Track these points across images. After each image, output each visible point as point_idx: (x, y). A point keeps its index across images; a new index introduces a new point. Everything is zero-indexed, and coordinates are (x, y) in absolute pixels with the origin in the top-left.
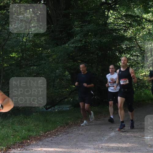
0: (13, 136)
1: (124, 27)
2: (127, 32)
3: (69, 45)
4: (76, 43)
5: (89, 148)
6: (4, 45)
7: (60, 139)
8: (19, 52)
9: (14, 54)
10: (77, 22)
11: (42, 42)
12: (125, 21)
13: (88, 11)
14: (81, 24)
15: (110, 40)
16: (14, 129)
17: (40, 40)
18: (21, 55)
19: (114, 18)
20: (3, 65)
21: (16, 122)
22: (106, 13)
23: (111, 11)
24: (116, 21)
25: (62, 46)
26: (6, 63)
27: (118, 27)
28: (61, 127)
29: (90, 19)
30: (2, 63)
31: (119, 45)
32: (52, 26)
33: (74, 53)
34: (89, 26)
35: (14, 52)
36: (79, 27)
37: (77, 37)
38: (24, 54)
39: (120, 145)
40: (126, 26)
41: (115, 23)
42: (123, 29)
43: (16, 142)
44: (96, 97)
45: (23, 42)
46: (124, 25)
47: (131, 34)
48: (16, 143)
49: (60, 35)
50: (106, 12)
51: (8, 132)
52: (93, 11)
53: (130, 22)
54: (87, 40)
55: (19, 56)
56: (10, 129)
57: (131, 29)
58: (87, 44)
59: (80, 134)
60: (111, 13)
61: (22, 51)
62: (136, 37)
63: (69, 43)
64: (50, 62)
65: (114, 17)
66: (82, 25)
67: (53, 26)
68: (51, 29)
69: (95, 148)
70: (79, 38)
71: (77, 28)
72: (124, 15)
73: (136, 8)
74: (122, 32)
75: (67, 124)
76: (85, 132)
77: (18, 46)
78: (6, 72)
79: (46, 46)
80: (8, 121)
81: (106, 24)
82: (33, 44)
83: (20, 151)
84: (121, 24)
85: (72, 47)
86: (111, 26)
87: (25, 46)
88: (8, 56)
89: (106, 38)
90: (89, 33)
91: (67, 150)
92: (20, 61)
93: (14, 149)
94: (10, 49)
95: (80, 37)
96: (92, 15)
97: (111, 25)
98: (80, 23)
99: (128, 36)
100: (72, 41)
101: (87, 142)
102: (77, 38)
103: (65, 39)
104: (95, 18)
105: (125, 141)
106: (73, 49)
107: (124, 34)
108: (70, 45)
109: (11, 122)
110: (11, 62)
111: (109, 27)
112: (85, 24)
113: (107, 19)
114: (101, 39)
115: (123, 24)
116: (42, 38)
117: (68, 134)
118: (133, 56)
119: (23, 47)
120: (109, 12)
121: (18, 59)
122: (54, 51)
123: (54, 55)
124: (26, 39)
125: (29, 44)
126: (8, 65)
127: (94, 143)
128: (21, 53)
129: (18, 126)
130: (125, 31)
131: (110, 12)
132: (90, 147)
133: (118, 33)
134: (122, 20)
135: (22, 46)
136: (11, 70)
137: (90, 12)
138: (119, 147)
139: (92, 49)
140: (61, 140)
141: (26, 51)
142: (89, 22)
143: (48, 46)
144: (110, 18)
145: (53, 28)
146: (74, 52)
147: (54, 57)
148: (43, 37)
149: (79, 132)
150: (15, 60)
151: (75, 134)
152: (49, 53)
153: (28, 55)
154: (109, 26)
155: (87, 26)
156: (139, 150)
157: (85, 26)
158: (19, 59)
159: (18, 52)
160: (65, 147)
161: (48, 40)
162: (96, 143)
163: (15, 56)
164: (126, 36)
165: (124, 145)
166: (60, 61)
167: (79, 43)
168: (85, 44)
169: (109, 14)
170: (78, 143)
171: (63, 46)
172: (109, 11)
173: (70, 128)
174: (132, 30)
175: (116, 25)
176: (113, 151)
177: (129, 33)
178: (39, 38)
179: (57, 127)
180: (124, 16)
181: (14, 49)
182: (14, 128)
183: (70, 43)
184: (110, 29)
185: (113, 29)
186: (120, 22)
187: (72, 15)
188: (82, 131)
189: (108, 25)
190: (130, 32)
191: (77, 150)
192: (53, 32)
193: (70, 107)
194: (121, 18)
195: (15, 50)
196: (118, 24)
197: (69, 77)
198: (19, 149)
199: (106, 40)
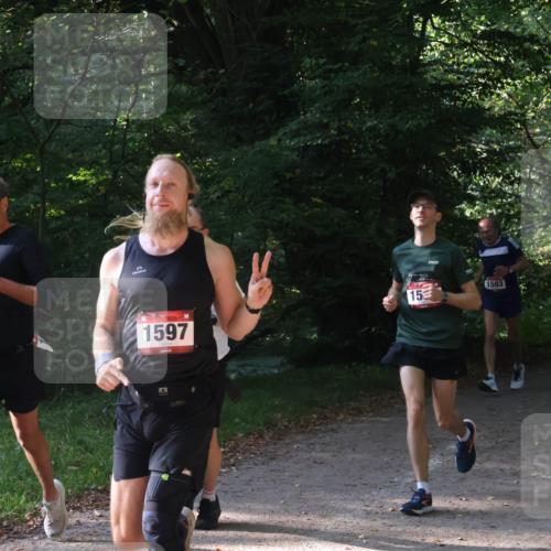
0: (77, 464)
1: (482, 76)
2: (492, 94)
3: (279, 140)
4: (305, 135)
5: (350, 512)
6: (50, 139)
7: (243, 478)
8: (102, 165)
9: (82, 172)
10: (311, 57)
11: (186, 129)
12: (487, 57)
13: (350, 19)
14: (324, 64)
15: (431, 124)
16: (81, 442)
17: (178, 123)
18: (108, 174)
19: (446, 45)
20: (45, 211)
21: (87, 416)
22: (418, 26)
23: (436, 20)
24: (454, 57)
25: (257, 143)
26: (53, 202)
27: (459, 78)
28: (248, 435)
29: (356, 49)
30: (39, 205)
31: (463, 143)
32: (222, 71)
33: (298, 171)
34: (356, 75)
35: (83, 164)
36: (320, 76)
37: (311, 112)
38: (120, 173)
39: (461, 503)
40: (487, 73)
41: (450, 62)
42: (478, 84)
43: (86, 486)
44: (373, 329)
45: (115, 127)
46: (482, 71)
47: (507, 101)
48: (87, 489)
49: (251, 106)
50: (417, 20)
51: (58, 449)
52: (370, 18)
53: (502, 59)
54: (345, 125)
55: (101, 178)
56: (66, 441)
57: (508, 84)
58: (347, 137)
59: (316, 462)
60: (434, 27)
61: (111, 162)
62: (523, 115)
63: (280, 133)
64: (212, 202)
65: (447, 41)
66: (330, 71)
67: (224, 74)
68: (217, 85)
69: (368, 513)
70: (318, 116)
71: (311, 79)
72: (483, 32)
73: (528, 6)
74: (474, 93)
75: (270, 425)
76: (334, 456)
77: (98, 143)
78: (55, 236)
79: (199, 144)
80: (58, 412)
81: (416, 67)
82: (153, 138)
83: (101, 520)
84: (470, 65)
85: (293, 149)
86: (434, 74)
87: (124, 142)
88: (63, 179)
89: (414, 118)
90: (353, 99)
91: (267, 517)
92: (105, 196)
93: (78, 513)
94: (70, 156)
95: (322, 112)
96: (366, 35)
97: (434, 70)
98: (321, 61)
99: (496, 109)
100: (293, 126)
101: (341, 491)
102: (312, 115)
103: (267, 118)
104: (375, 43)
105: (479, 489)
106: (294, 156)
107: (480, 102)
108: (284, 143)
109: (68, 414)
110: (72, 202)
111: (428, 76)
112: (340, 65)
113: (421, 49)
114: (397, 118)
115: (479, 65)
116: (185, 117)
117: (274, 463)
118: (512, 183)
119: (117, 147)
120: (429, 22)
121: (99, 191)
122: (225, 164)
123: (225, 177)
124: (127, 120)
125: (138, 136)
126: (62, 212)
127: (367, 496)
128: (109, 168)
129: (95, 429)
130: (486, 91)
131: (432, 24)
132: (354, 510)
133: (459, 99)
134: (476, 51)
135: (112, 143)
136: (70, 230)
137: (360, 22)
138: (457, 509)
139: (363, 155)
140: (248, 482)
141: (126, 162)
142: (356, 60)
143: (203, 143)
144: (433, 44)
145: (224, 79)
146: (297, 167)
147: (226, 184)
148: (188, 114)
149: (313, 454)
150: (86, 195)
151: (296, 463)
152: (207, 169)
153: (132, 176)
154: (426, 72)
155: (349, 74)
156: (530, 523)
157: (341, 74)
158: (102, 189)
159: (98, 164)
160: (261, 507)
161: (206, 122)
162: (375, 493)
163: (85, 181)
164: (489, 109)
165: (475, 505)
166: (246, 199)
167: (318, 135)
168: (338, 138)
169: (429, 28)
170: (307, 495)
171: (259, 145)
172: (427, 18)
173: (279, 439)
174: (509, 89)
175: (452, 71)
176: (434, 525)
177: (501, 100)
178: (175, 116)
179: (235, 435)
180: (484, 35)
181: (82, 155)
182: (79, 438)
183: (285, 134)
184: (431, 85)
185: (443, 83)
186: (466, 57)
187: (292, 35)
188: (322, 451)
189: (422, 69)
190: (505, 95)
191: (304, 519)
192: (223, 92)
193: (282, 364)
194: (471, 45)
195: (87, 159)
196: (459, 65)
197: (282, 256)
198: (97, 513)
199: (415, 123)
